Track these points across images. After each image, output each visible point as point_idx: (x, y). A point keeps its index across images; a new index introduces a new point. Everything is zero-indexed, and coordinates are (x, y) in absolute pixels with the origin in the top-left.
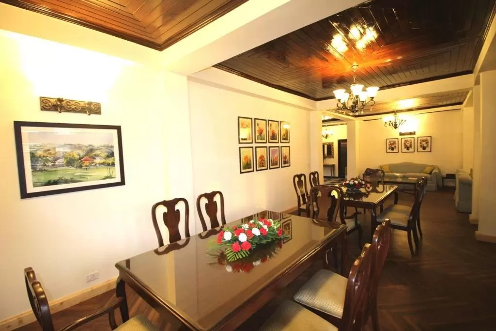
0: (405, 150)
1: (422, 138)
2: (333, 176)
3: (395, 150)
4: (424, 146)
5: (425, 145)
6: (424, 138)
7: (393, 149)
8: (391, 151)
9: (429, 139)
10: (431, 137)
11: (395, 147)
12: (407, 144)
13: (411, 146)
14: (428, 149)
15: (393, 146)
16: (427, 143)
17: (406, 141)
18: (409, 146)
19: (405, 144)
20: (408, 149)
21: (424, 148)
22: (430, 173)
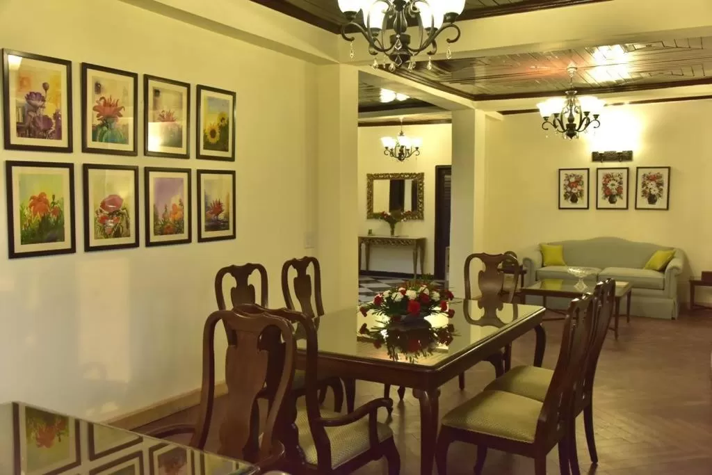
0: (605, 203)
1: (647, 171)
2: (419, 272)
3: (581, 203)
4: (653, 192)
5: (655, 191)
6: (654, 172)
7: (574, 199)
8: (568, 204)
9: (665, 173)
10: (669, 168)
11: (581, 192)
12: (609, 186)
13: (619, 193)
14: (661, 203)
15: (574, 191)
16: (659, 185)
17: (608, 177)
18: (615, 192)
19: (605, 185)
20: (612, 201)
21: (652, 199)
22: (662, 270)
